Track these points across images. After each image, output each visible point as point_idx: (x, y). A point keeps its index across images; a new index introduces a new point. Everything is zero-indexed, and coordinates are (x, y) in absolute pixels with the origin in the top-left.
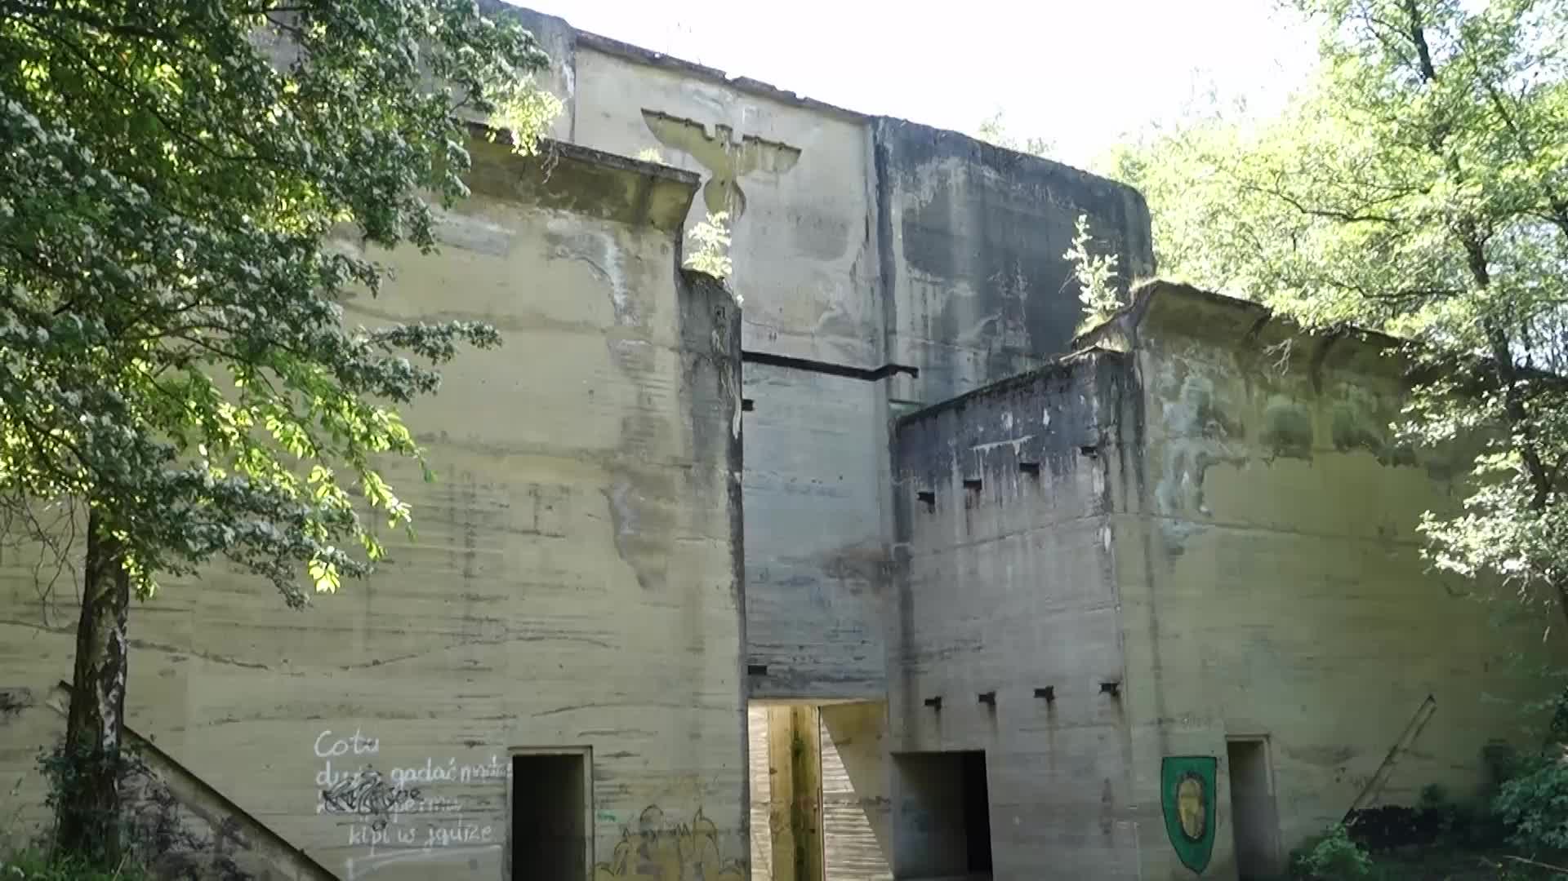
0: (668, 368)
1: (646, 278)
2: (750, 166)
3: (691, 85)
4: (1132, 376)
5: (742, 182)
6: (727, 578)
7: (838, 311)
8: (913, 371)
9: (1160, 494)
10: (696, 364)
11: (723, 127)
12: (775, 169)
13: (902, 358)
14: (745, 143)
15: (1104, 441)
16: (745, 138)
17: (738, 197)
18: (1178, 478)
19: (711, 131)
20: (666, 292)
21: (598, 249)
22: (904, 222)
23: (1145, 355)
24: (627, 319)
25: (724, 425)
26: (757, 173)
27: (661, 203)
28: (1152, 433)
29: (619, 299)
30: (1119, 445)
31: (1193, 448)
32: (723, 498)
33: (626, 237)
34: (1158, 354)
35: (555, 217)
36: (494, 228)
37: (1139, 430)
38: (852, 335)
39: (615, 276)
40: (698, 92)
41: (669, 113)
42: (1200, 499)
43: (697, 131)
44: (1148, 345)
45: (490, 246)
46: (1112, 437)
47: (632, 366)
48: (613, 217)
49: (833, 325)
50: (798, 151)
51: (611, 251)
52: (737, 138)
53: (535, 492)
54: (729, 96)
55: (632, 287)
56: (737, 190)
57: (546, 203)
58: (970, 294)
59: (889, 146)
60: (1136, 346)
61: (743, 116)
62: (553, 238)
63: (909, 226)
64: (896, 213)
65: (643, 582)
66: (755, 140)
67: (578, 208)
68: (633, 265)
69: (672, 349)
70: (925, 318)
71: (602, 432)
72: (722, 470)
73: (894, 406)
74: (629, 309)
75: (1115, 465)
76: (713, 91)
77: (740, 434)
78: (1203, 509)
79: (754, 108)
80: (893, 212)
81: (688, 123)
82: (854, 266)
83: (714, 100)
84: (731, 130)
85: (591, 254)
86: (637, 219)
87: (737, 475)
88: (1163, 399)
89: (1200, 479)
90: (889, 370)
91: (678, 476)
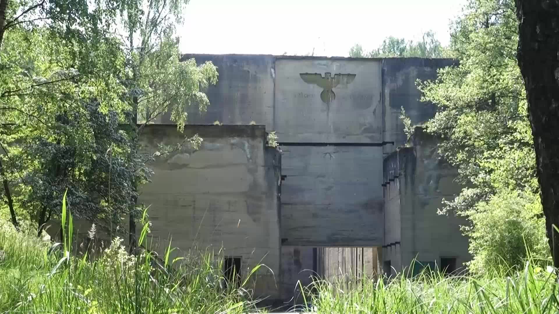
0: (261, 171)
1: (256, 150)
2: (338, 83)
3: (317, 62)
4: (413, 154)
5: (334, 90)
6: (276, 219)
7: (368, 126)
8: (393, 143)
9: (420, 189)
10: (269, 169)
11: (328, 73)
12: (347, 83)
13: (387, 140)
14: (336, 76)
15: (400, 174)
16: (335, 75)
17: (333, 94)
18: (428, 182)
19: (323, 76)
20: (261, 153)
21: (244, 145)
22: (390, 94)
23: (418, 147)
24: (251, 161)
25: (276, 183)
26: (339, 86)
27: (258, 133)
28: (419, 170)
29: (249, 156)
30: (406, 176)
31: (435, 173)
32: (275, 201)
33: (250, 140)
34: (423, 146)
35: (233, 139)
36: (218, 145)
37: (414, 170)
38: (374, 132)
39: (248, 151)
40: (319, 64)
41: (309, 72)
42: (437, 188)
43: (319, 76)
44: (420, 144)
45: (218, 149)
46: (403, 173)
47: (252, 171)
48: (247, 137)
49: (366, 130)
50: (355, 75)
51: (247, 145)
52: (332, 76)
53: (229, 203)
54: (330, 62)
55: (252, 153)
56: (333, 92)
57: (230, 137)
58: (416, 114)
59: (386, 69)
60: (415, 145)
61: (334, 68)
62: (233, 144)
63: (392, 95)
64: (387, 91)
65: (254, 220)
66: (340, 75)
67: (238, 136)
68: (252, 147)
69: (263, 166)
70: (397, 125)
71: (244, 188)
72: (275, 194)
73: (384, 155)
74: (251, 158)
75: (403, 180)
76: (324, 62)
77: (280, 185)
78: (438, 191)
79: (338, 64)
80: (386, 91)
81: (316, 74)
82: (375, 110)
83: (324, 65)
84: (330, 73)
85: (242, 146)
86: (253, 136)
87: (280, 194)
88: (424, 159)
89: (437, 182)
90: (384, 143)
91: (264, 196)
